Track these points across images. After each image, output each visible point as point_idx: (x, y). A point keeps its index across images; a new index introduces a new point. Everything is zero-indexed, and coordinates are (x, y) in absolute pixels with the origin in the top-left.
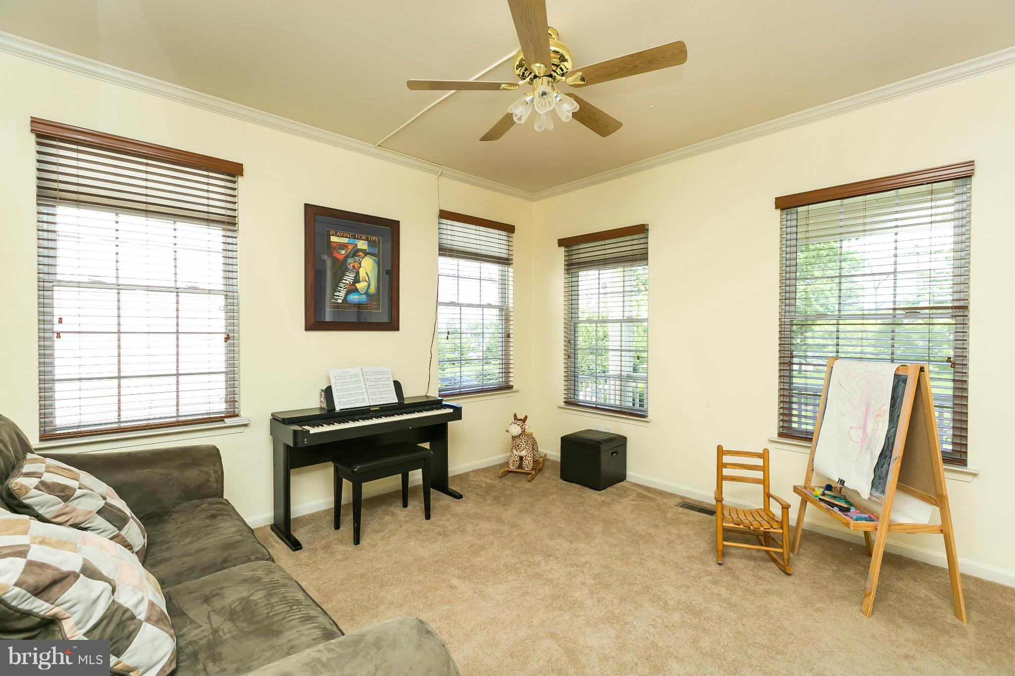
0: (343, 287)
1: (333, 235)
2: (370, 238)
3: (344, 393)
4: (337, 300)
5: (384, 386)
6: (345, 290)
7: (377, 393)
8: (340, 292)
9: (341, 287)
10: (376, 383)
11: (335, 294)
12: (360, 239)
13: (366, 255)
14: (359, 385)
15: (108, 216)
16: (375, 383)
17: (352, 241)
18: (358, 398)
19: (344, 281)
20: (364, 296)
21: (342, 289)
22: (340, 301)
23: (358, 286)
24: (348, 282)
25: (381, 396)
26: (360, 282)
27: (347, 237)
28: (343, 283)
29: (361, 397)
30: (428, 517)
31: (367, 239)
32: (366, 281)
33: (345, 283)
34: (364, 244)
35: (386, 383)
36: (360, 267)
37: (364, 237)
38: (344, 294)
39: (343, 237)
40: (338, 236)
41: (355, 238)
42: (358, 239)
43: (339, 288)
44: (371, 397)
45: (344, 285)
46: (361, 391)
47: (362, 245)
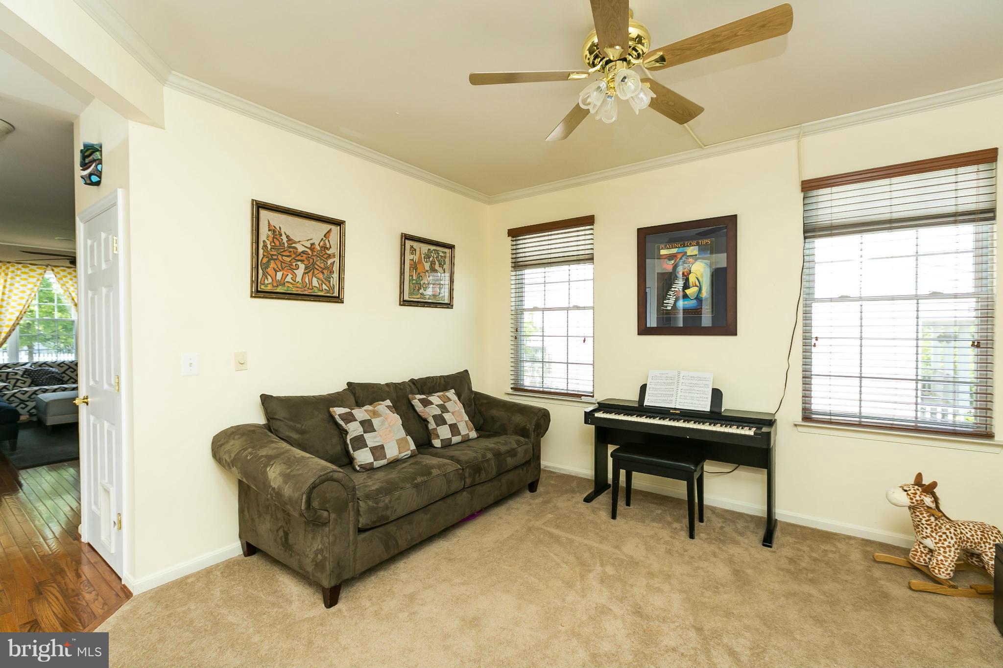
0: (672, 294)
1: (662, 249)
2: (702, 242)
3: (656, 392)
4: (667, 307)
5: (698, 392)
6: (675, 297)
7: (688, 398)
8: (669, 299)
9: (670, 295)
10: (691, 388)
11: (665, 302)
12: (691, 245)
13: (696, 260)
14: (672, 387)
15: (541, 270)
16: (689, 387)
17: (681, 250)
18: (666, 398)
19: (673, 289)
20: (695, 301)
21: (671, 297)
22: (669, 308)
23: (688, 292)
24: (677, 289)
25: (691, 401)
26: (689, 288)
27: (676, 247)
28: (672, 291)
29: (669, 399)
30: (692, 536)
31: (698, 244)
32: (696, 286)
33: (675, 291)
34: (694, 250)
35: (703, 389)
36: (690, 273)
37: (695, 243)
38: (673, 301)
39: (672, 248)
40: (668, 248)
41: (684, 246)
42: (687, 246)
43: (668, 296)
44: (679, 400)
45: (673, 292)
46: (671, 393)
47: (692, 251)
